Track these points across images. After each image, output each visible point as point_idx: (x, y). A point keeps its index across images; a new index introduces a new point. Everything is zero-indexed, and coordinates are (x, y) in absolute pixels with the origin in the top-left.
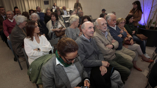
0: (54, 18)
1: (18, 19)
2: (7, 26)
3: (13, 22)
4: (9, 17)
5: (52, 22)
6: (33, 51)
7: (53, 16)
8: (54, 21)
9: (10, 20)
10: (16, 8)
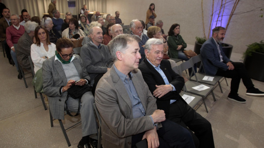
0: (72, 26)
1: (28, 27)
2: (11, 34)
3: (19, 29)
4: (14, 23)
5: (70, 30)
6: (39, 58)
7: (71, 23)
8: (72, 29)
9: (15, 26)
10: (24, 11)
